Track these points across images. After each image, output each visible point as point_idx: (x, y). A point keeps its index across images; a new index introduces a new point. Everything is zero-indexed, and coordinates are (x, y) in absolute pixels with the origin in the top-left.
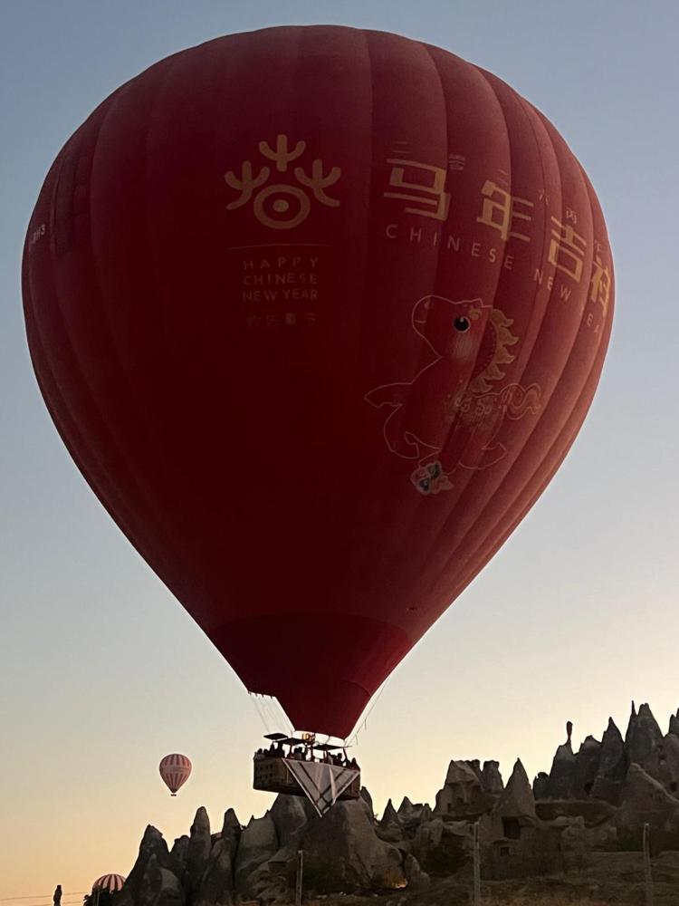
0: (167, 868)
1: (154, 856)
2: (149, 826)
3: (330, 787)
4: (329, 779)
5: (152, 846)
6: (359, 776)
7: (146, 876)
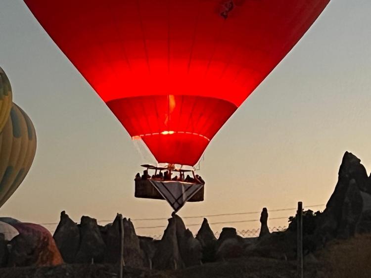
0: (366, 192)
1: (353, 181)
2: (347, 153)
3: (182, 195)
4: (181, 191)
5: (350, 171)
6: (203, 188)
7: (347, 200)
